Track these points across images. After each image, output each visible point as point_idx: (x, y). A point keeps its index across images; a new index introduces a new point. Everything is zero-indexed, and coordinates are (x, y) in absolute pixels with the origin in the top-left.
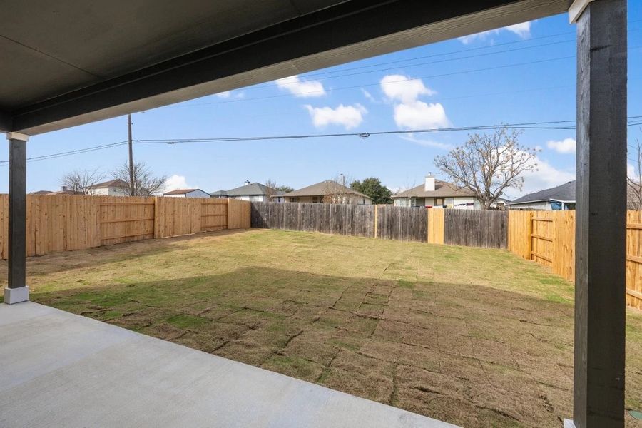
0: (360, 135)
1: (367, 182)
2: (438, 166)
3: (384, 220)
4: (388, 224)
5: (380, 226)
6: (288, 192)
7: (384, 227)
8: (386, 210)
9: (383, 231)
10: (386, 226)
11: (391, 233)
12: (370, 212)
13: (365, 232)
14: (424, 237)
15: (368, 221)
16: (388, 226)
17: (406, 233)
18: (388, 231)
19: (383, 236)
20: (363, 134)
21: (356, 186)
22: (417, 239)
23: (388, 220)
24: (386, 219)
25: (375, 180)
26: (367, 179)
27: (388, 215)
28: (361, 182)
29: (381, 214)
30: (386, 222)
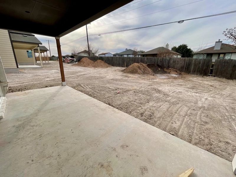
0: (179, 22)
1: (180, 47)
2: (226, 35)
3: (184, 64)
4: (186, 67)
6: (142, 52)
7: (183, 68)
8: (186, 60)
10: (185, 68)
11: (187, 71)
17: (195, 71)
18: (185, 70)
20: (181, 21)
21: (174, 49)
23: (186, 65)
24: (185, 64)
25: (185, 45)
26: (181, 45)
27: (187, 63)
28: (177, 47)
30: (185, 66)
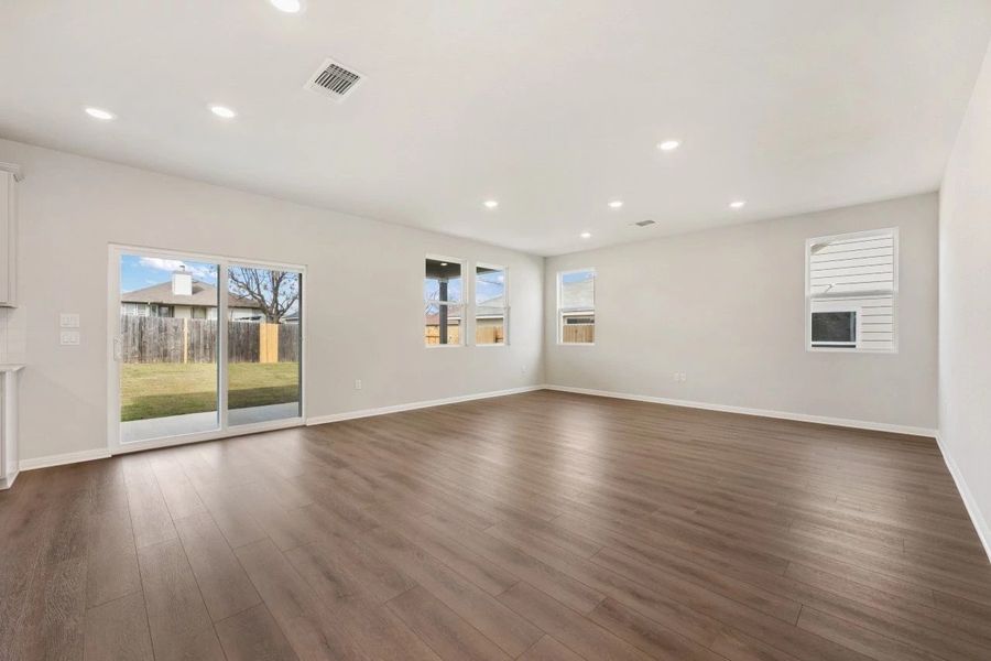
3: (199, 338)
4: (205, 343)
5: (192, 347)
7: (198, 348)
9: (198, 353)
10: (201, 346)
11: (211, 354)
12: (176, 328)
13: (165, 355)
14: (255, 356)
15: (171, 341)
16: (205, 346)
18: (205, 352)
19: (199, 358)
22: (247, 359)
23: (205, 338)
24: (202, 337)
27: (205, 332)
29: (194, 330)
30: (202, 341)
